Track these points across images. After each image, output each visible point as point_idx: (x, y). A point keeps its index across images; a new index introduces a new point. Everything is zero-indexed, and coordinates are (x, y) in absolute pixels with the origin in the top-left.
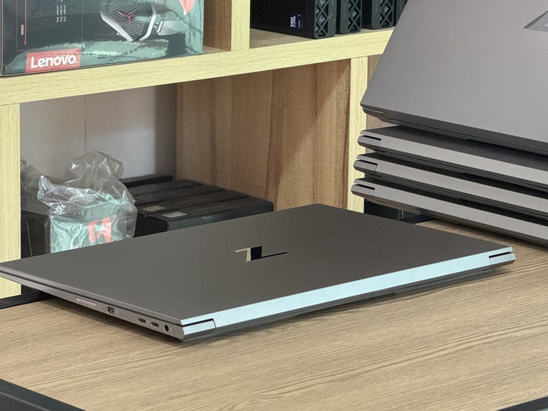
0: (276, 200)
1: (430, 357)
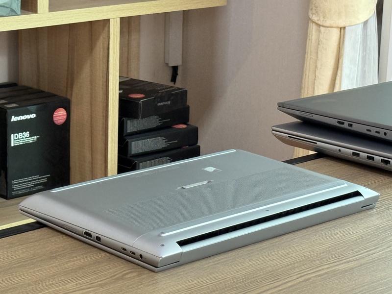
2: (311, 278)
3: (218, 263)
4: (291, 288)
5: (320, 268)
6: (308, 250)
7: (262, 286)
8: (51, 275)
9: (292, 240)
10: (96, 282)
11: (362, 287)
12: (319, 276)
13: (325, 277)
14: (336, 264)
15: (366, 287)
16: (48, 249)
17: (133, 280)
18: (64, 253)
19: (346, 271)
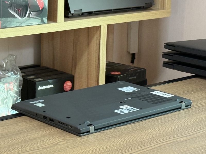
0: (75, 74)
1: (146, 150)
2: (163, 145)
3: (111, 137)
4: (151, 150)
5: (169, 140)
6: (162, 130)
7: (136, 149)
8: (17, 142)
9: (154, 125)
10: (42, 147)
11: (192, 149)
12: (168, 144)
13: (171, 144)
14: (178, 138)
15: (194, 150)
16: (16, 129)
17: (63, 146)
18: (25, 131)
19: (183, 142)
